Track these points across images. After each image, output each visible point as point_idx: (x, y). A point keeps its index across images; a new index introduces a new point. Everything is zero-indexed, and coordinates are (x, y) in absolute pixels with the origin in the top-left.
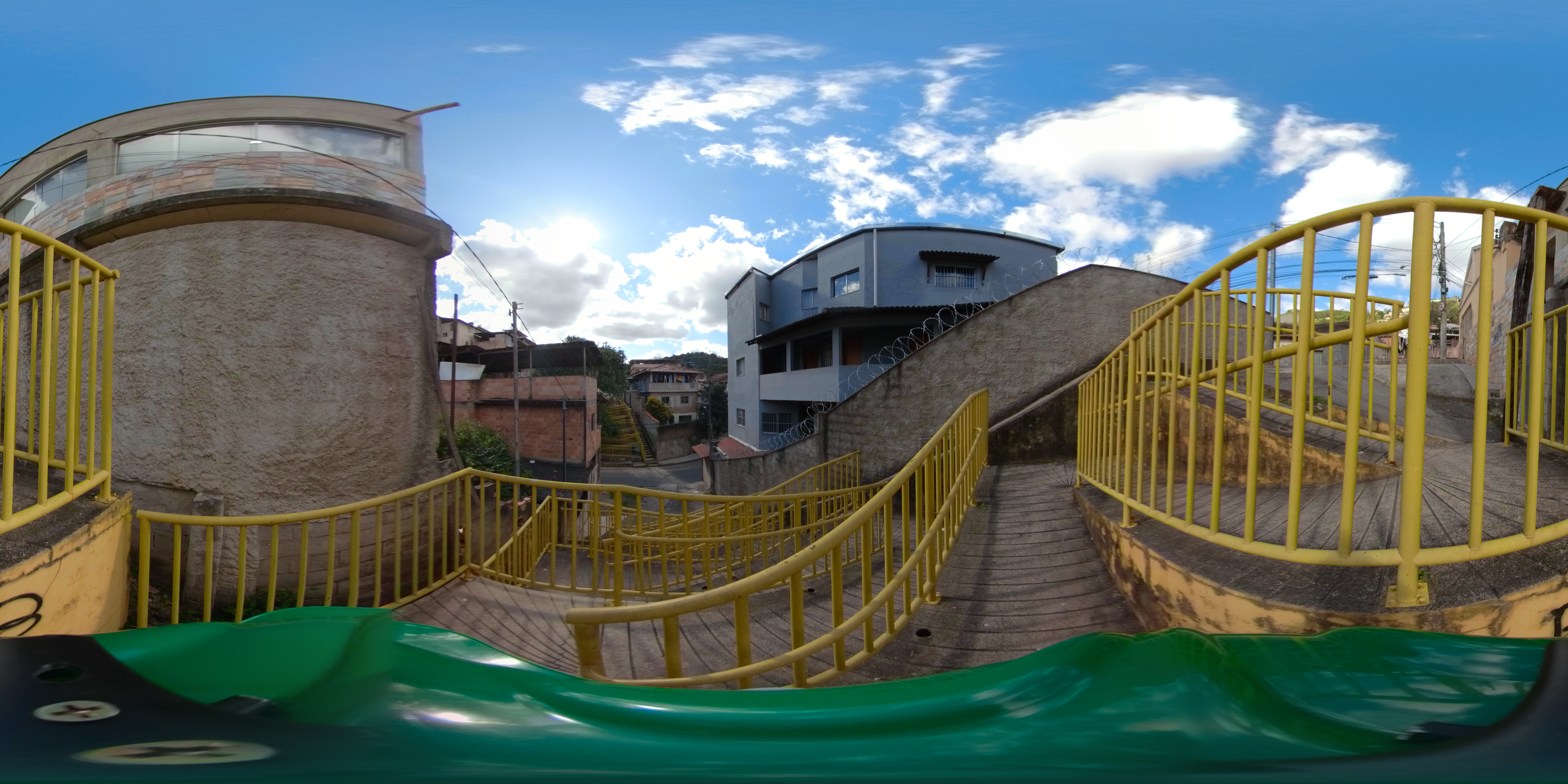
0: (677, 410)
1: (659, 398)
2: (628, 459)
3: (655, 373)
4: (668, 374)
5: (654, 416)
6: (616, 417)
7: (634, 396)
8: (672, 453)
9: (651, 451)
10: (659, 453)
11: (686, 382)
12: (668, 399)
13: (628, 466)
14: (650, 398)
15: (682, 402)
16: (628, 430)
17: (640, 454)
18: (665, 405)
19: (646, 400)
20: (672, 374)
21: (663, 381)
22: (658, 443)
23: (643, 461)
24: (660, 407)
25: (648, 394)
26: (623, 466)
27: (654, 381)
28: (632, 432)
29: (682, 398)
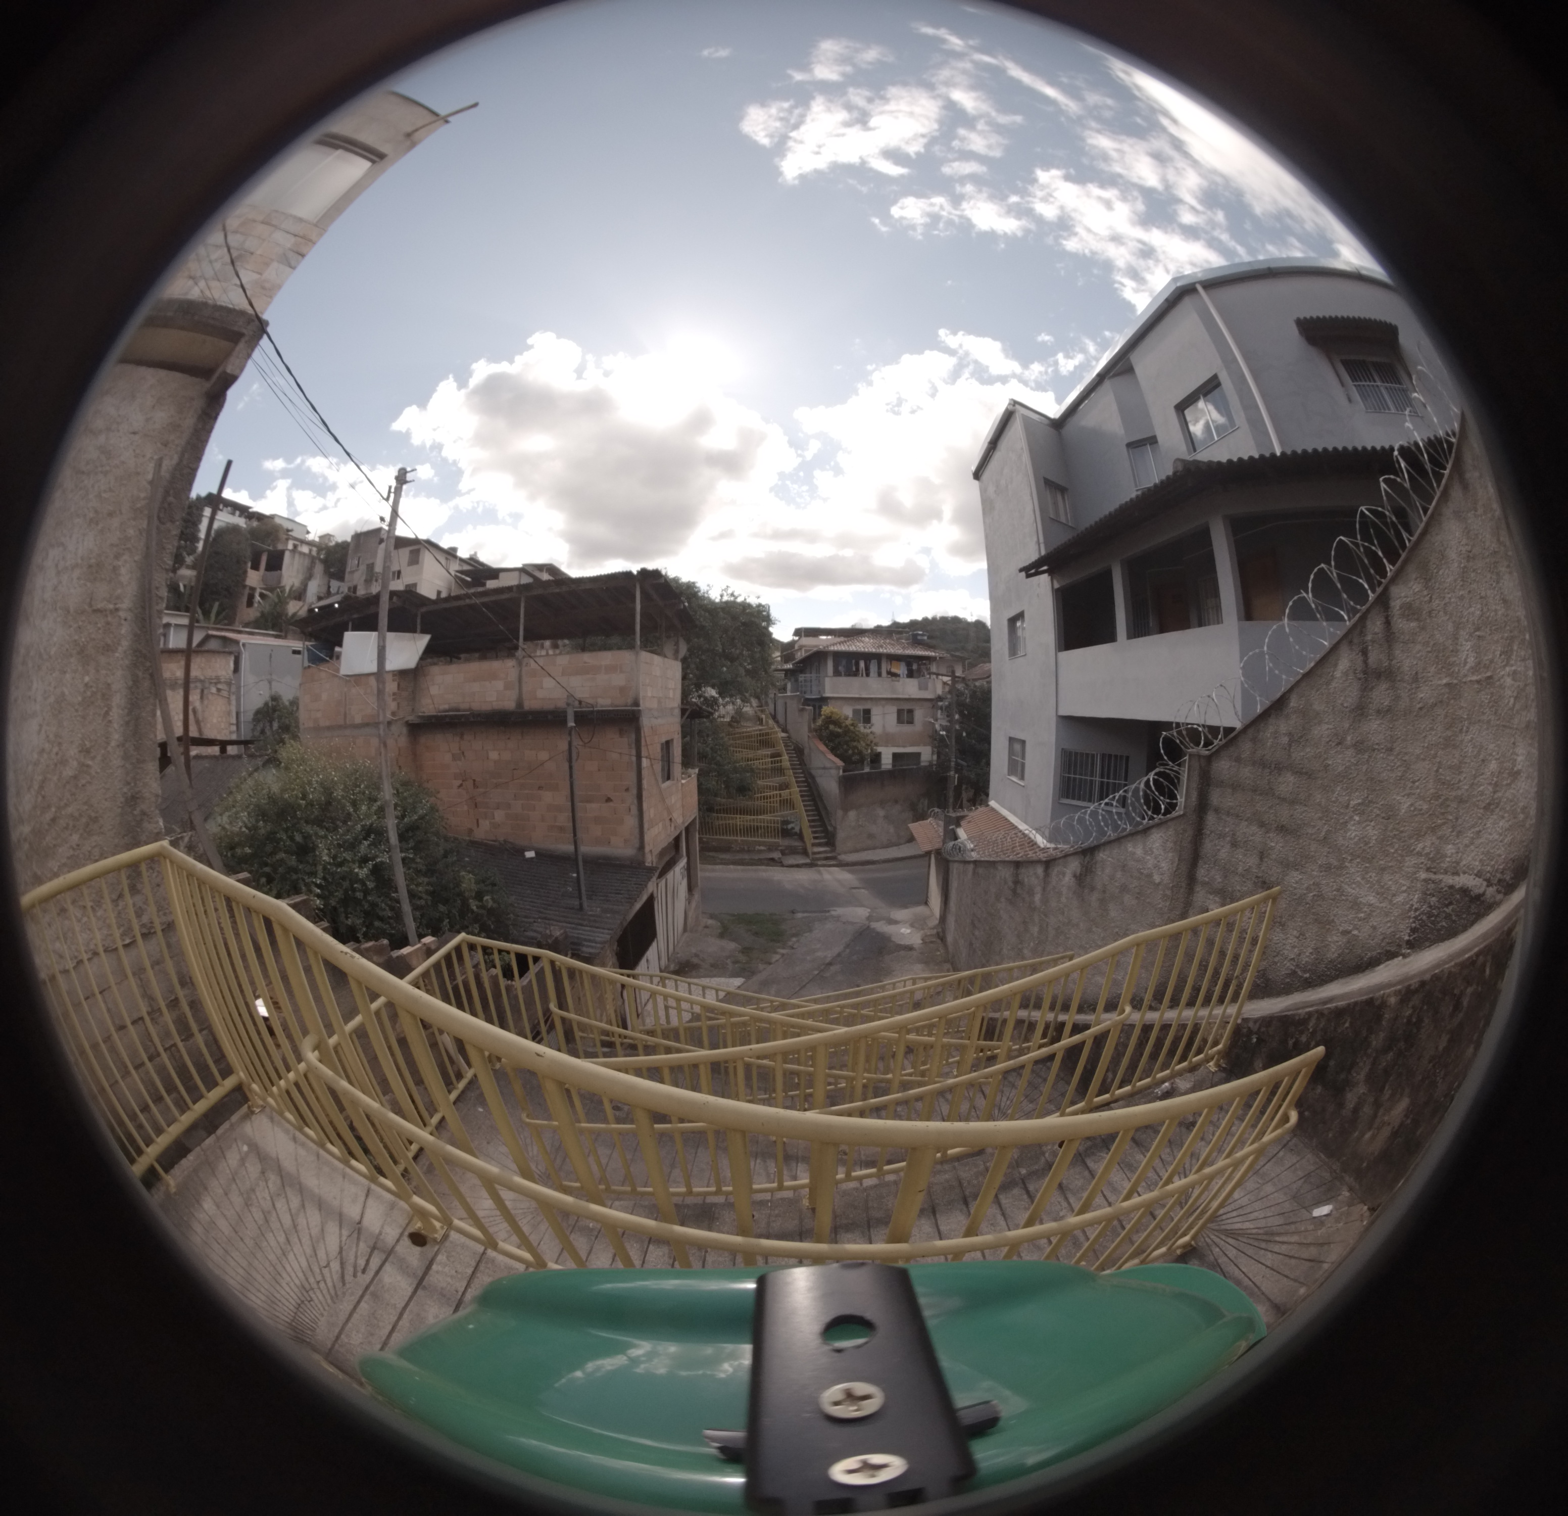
0: (889, 739)
1: (847, 711)
2: (771, 848)
3: (837, 655)
4: (868, 657)
5: (833, 750)
6: (751, 754)
7: (793, 706)
8: (871, 836)
9: (826, 831)
10: (841, 835)
11: (910, 675)
12: (867, 712)
13: (772, 862)
14: (826, 710)
15: (900, 721)
16: (777, 780)
17: (800, 836)
18: (862, 728)
19: (816, 715)
20: (878, 657)
21: (856, 674)
22: (840, 813)
23: (805, 853)
24: (847, 731)
25: (824, 700)
26: (760, 862)
27: (837, 673)
28: (784, 786)
29: (900, 712)
